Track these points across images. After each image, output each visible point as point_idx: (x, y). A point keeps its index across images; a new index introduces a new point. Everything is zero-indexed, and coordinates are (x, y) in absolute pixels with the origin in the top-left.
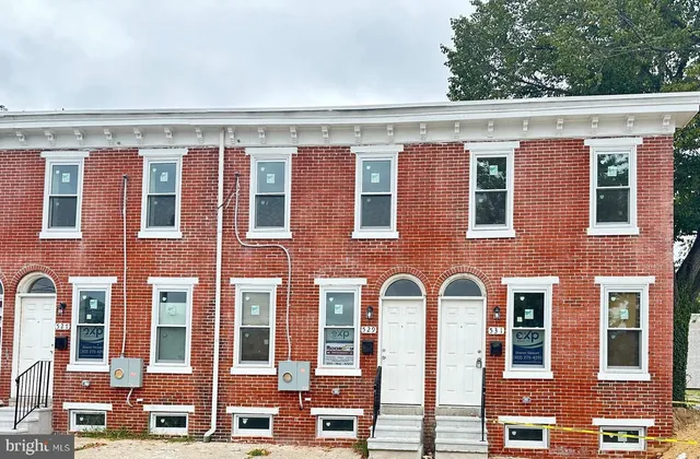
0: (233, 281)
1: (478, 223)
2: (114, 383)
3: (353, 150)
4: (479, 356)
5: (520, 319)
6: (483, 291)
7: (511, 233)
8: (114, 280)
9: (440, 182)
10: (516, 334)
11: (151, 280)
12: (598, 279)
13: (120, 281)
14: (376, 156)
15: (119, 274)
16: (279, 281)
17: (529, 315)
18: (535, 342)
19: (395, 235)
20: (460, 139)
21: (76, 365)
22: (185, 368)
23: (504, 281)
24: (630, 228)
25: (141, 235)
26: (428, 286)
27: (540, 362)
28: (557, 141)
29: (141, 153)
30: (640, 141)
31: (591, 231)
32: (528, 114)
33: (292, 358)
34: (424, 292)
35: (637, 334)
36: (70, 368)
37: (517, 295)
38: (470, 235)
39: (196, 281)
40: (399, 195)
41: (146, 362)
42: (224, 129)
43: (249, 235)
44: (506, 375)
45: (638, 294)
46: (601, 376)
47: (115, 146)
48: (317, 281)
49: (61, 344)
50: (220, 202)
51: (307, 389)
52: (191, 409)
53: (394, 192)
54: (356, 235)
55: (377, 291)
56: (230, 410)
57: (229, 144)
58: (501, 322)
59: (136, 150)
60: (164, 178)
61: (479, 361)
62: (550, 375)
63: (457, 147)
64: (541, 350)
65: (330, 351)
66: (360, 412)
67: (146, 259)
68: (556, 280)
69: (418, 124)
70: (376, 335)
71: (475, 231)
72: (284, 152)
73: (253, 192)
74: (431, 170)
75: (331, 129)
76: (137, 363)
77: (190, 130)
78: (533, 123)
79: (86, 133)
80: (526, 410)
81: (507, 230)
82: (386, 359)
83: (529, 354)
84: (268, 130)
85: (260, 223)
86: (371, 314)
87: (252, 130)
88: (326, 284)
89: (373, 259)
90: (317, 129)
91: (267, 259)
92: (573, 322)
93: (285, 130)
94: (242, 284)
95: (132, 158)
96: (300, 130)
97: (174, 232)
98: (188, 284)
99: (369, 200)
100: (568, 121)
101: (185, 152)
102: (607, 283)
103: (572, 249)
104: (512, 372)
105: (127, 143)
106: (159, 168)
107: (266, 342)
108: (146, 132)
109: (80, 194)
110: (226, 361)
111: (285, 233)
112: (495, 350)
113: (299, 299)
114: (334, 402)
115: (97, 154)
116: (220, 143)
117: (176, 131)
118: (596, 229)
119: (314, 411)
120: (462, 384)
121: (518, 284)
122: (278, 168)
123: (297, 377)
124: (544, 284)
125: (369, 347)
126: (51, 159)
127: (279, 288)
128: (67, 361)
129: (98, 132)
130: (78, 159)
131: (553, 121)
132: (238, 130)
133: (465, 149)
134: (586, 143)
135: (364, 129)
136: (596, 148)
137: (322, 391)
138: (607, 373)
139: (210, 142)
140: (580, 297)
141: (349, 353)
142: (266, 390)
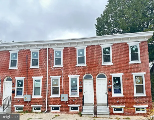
0: (50, 77)
1: (104, 62)
2: (25, 101)
3: (76, 47)
4: (106, 92)
5: (115, 83)
6: (106, 77)
7: (112, 64)
8: (25, 78)
9: (95, 53)
10: (114, 86)
11: (33, 77)
12: (133, 73)
13: (26, 78)
14: (81, 48)
15: (26, 76)
16: (60, 76)
17: (117, 82)
18: (119, 88)
19: (86, 65)
20: (99, 44)
21: (16, 97)
22: (40, 96)
23: (111, 74)
24: (139, 62)
25: (31, 68)
26: (93, 76)
27: (120, 93)
28: (121, 43)
29: (30, 50)
30: (140, 42)
31: (130, 63)
32: (114, 38)
33: (64, 93)
34: (93, 77)
35: (143, 85)
36: (15, 97)
37: (114, 78)
38: (102, 64)
39: (42, 77)
40: (86, 56)
41: (32, 96)
42: (48, 44)
43: (54, 67)
44: (113, 96)
45: (142, 76)
46: (135, 96)
47: (25, 49)
48: (69, 76)
49: (13, 92)
50: (47, 60)
51: (67, 100)
52: (42, 106)
53: (85, 56)
54: (77, 66)
55: (82, 78)
56: (50, 106)
57: (49, 48)
58: (111, 84)
59: (29, 50)
60: (35, 55)
61: (106, 93)
62: (123, 96)
63: (99, 46)
64: (120, 90)
65: (72, 92)
66: (79, 105)
67: (31, 73)
68: (123, 74)
69: (90, 41)
70: (82, 88)
71: (103, 64)
72: (61, 49)
73: (54, 57)
74: (93, 51)
75: (71, 43)
76: (30, 96)
77: (41, 45)
78: (115, 40)
79: (18, 46)
80: (118, 104)
81: (111, 63)
82: (85, 93)
83: (118, 91)
84: (58, 44)
85: (56, 64)
86: (81, 83)
87: (54, 44)
88: (71, 77)
89: (81, 71)
90: (68, 44)
91: (58, 72)
92: (127, 83)
93: (61, 44)
94: (52, 77)
95: (28, 51)
96: (64, 44)
97: (38, 67)
98: (41, 78)
99: (80, 58)
100: (123, 39)
101: (40, 50)
102: (135, 74)
103: (126, 67)
104: (114, 95)
105: (27, 48)
106: (34, 53)
107: (58, 90)
108: (31, 46)
109: (17, 59)
110: (49, 95)
111: (62, 66)
112: (110, 90)
113: (65, 80)
114: (73, 103)
115: (21, 51)
116: (47, 47)
117: (38, 45)
118: (131, 62)
119: (69, 105)
120: (102, 98)
121: (114, 75)
122: (60, 52)
123: (65, 98)
124: (120, 75)
125: (81, 90)
126: (11, 52)
127: (60, 78)
128: (14, 96)
129: (21, 46)
130: (17, 52)
131: (120, 39)
132: (51, 45)
133: (100, 46)
134: (128, 43)
135: (78, 43)
136: (130, 44)
137: (71, 101)
138: (136, 95)
139: (45, 47)
140: (129, 78)
141: (76, 92)
142: (58, 101)
